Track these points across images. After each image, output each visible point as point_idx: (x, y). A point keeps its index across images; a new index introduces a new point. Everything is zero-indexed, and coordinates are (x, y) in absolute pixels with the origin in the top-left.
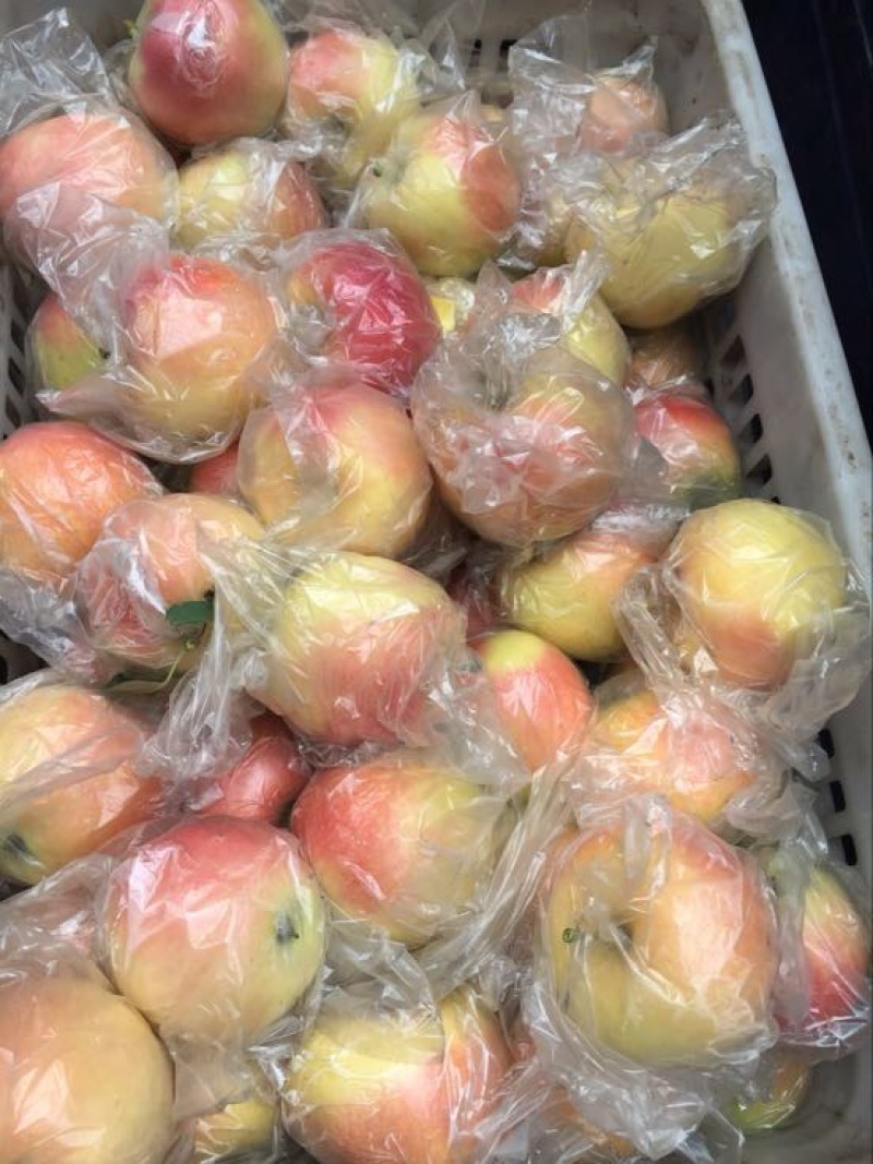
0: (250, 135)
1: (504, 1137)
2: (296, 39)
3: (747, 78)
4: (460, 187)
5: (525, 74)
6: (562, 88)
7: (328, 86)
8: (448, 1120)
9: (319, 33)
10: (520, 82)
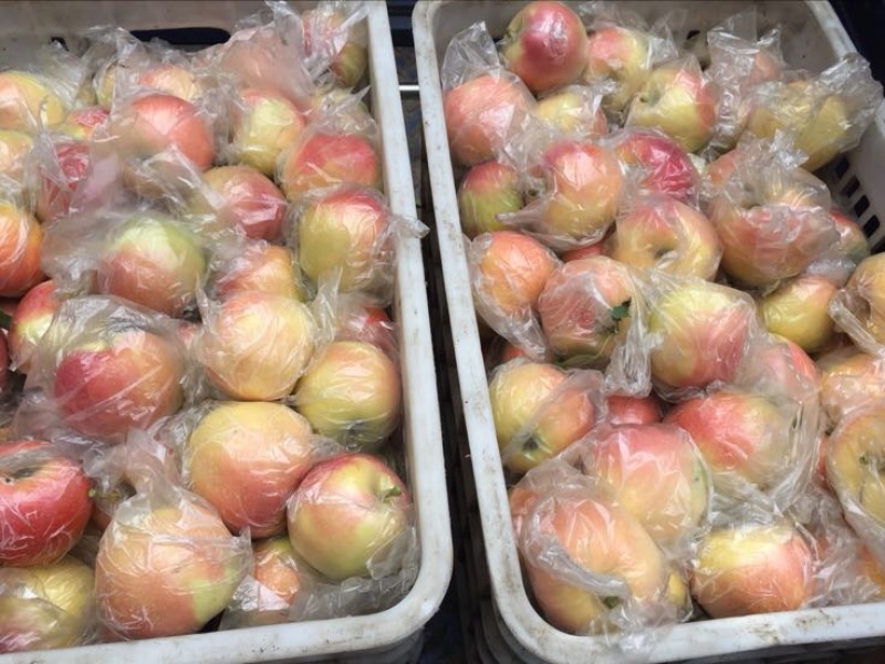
0: (574, 83)
1: (837, 578)
2: (590, 33)
3: (843, 42)
4: (697, 103)
5: (717, 45)
6: (740, 51)
7: (612, 57)
8: (802, 573)
9: (602, 30)
10: (716, 50)
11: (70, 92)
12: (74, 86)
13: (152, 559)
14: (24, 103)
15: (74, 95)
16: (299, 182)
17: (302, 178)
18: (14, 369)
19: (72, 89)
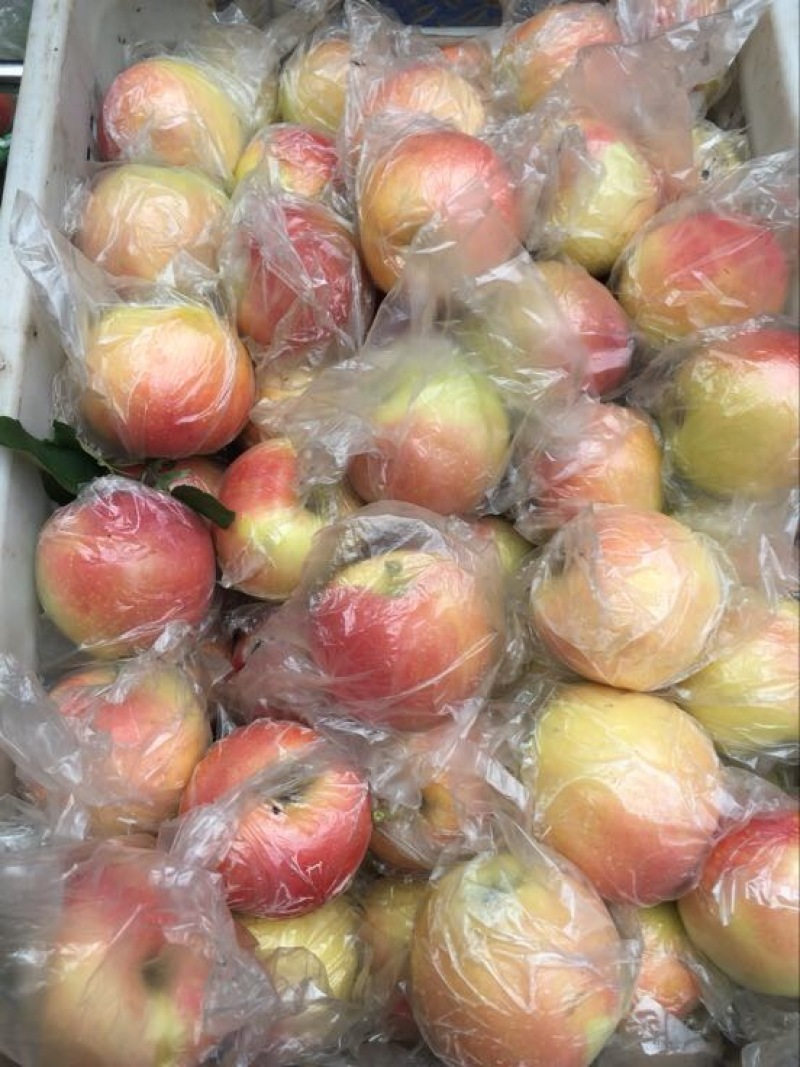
11: (248, 95)
12: (254, 85)
13: (537, 991)
14: (199, 120)
15: (254, 98)
16: (669, 301)
17: (676, 293)
18: (228, 585)
19: (249, 88)
